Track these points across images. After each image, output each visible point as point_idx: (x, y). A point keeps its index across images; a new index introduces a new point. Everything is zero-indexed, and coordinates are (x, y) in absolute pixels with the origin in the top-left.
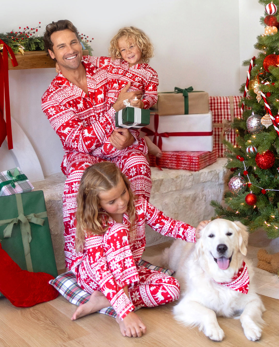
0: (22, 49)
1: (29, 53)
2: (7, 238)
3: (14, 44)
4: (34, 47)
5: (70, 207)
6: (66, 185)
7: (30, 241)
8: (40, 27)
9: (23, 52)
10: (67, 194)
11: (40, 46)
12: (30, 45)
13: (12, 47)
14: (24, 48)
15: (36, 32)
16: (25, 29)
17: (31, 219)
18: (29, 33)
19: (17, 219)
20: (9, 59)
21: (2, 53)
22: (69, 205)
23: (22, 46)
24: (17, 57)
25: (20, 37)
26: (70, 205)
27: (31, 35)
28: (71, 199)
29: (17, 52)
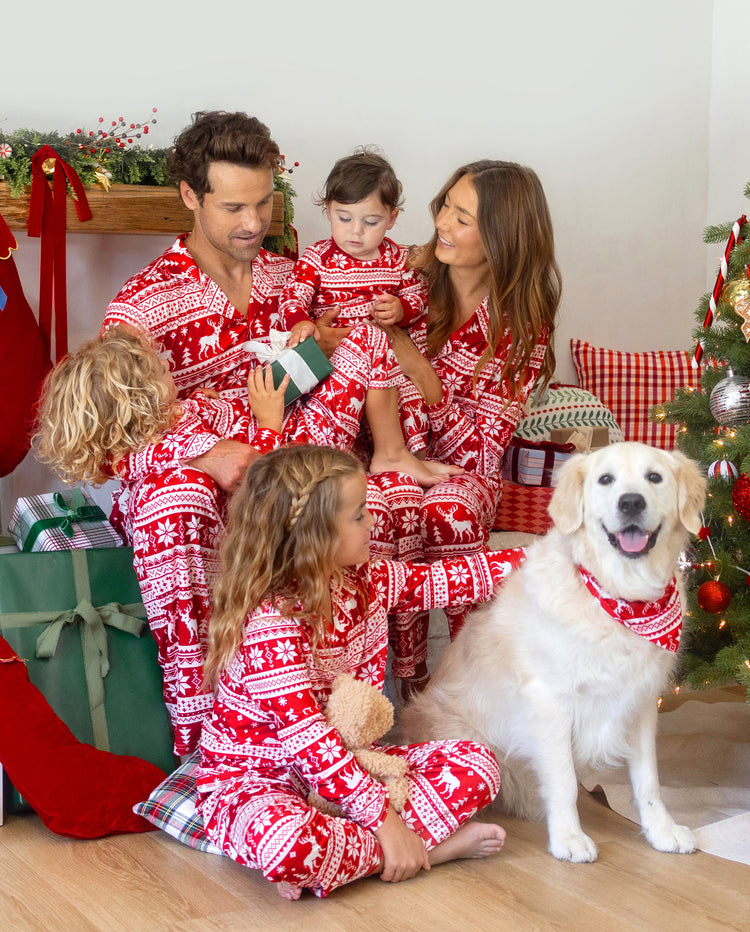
0: (104, 177)
1: (122, 187)
2: (45, 659)
3: (85, 163)
4: (136, 174)
5: (162, 590)
6: (138, 531)
7: (104, 673)
8: (154, 122)
9: (106, 184)
10: (147, 555)
11: (153, 174)
12: (126, 169)
13: (79, 171)
14: (109, 175)
15: (143, 135)
16: (114, 124)
17: (109, 616)
18: (124, 136)
19: (73, 612)
20: (69, 201)
21: (50, 183)
22: (157, 586)
23: (104, 170)
24: (89, 196)
25: (99, 144)
26: (161, 584)
27: (130, 141)
28: (159, 568)
29: (90, 183)
